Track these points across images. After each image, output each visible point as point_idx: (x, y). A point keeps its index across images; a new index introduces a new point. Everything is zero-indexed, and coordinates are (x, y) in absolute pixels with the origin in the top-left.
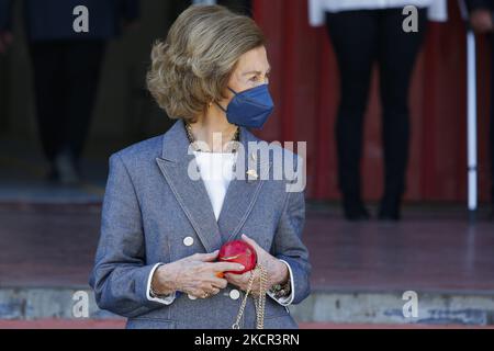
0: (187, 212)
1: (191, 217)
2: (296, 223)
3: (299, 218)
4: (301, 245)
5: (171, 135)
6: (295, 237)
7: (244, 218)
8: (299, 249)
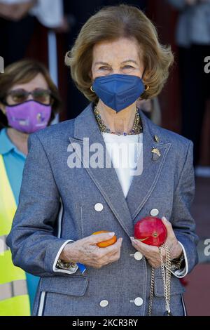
0: (97, 183)
1: (100, 187)
2: (186, 198)
3: (189, 194)
4: (190, 218)
5: (82, 118)
6: (186, 210)
7: (150, 191)
8: (189, 221)
